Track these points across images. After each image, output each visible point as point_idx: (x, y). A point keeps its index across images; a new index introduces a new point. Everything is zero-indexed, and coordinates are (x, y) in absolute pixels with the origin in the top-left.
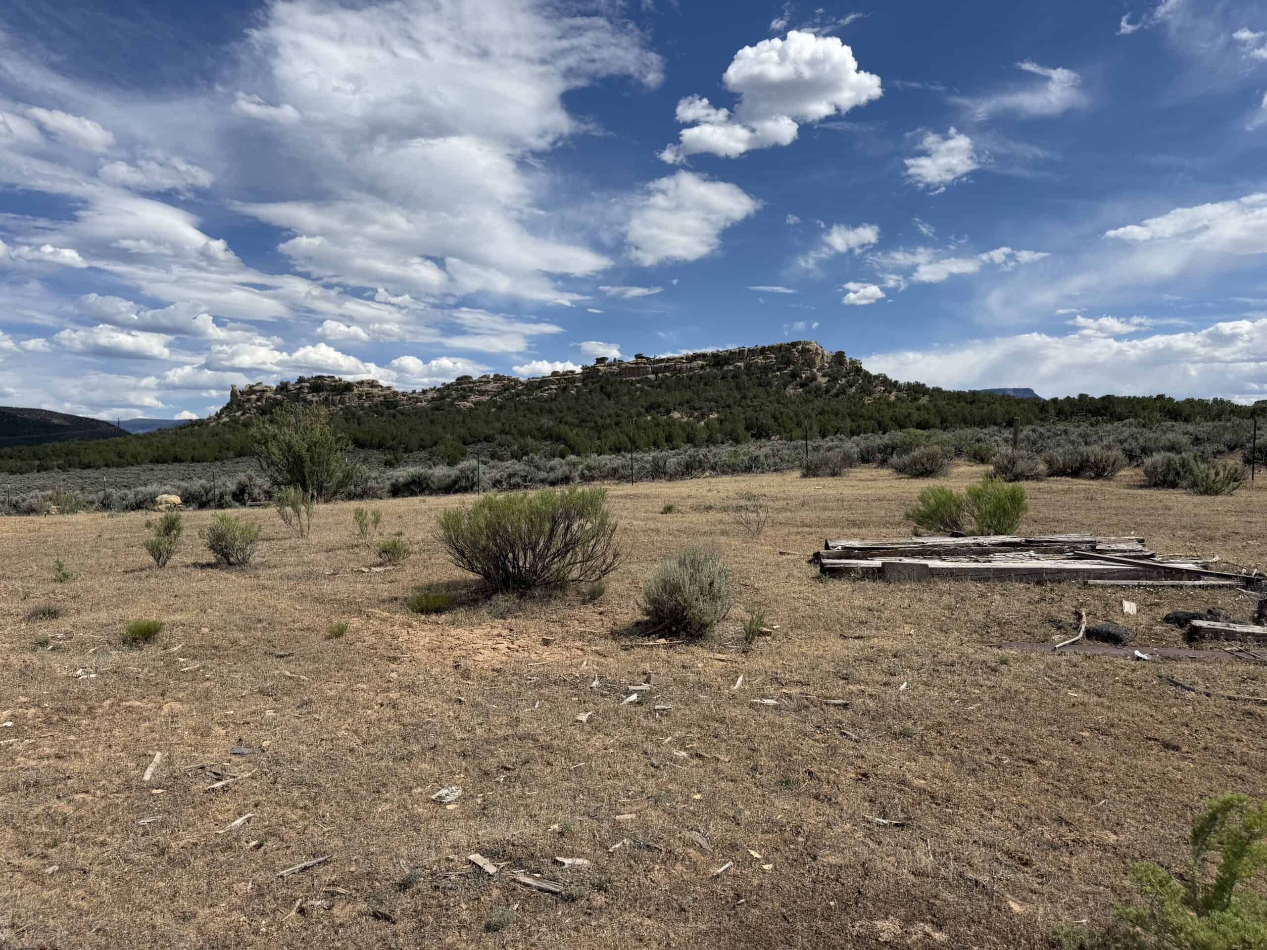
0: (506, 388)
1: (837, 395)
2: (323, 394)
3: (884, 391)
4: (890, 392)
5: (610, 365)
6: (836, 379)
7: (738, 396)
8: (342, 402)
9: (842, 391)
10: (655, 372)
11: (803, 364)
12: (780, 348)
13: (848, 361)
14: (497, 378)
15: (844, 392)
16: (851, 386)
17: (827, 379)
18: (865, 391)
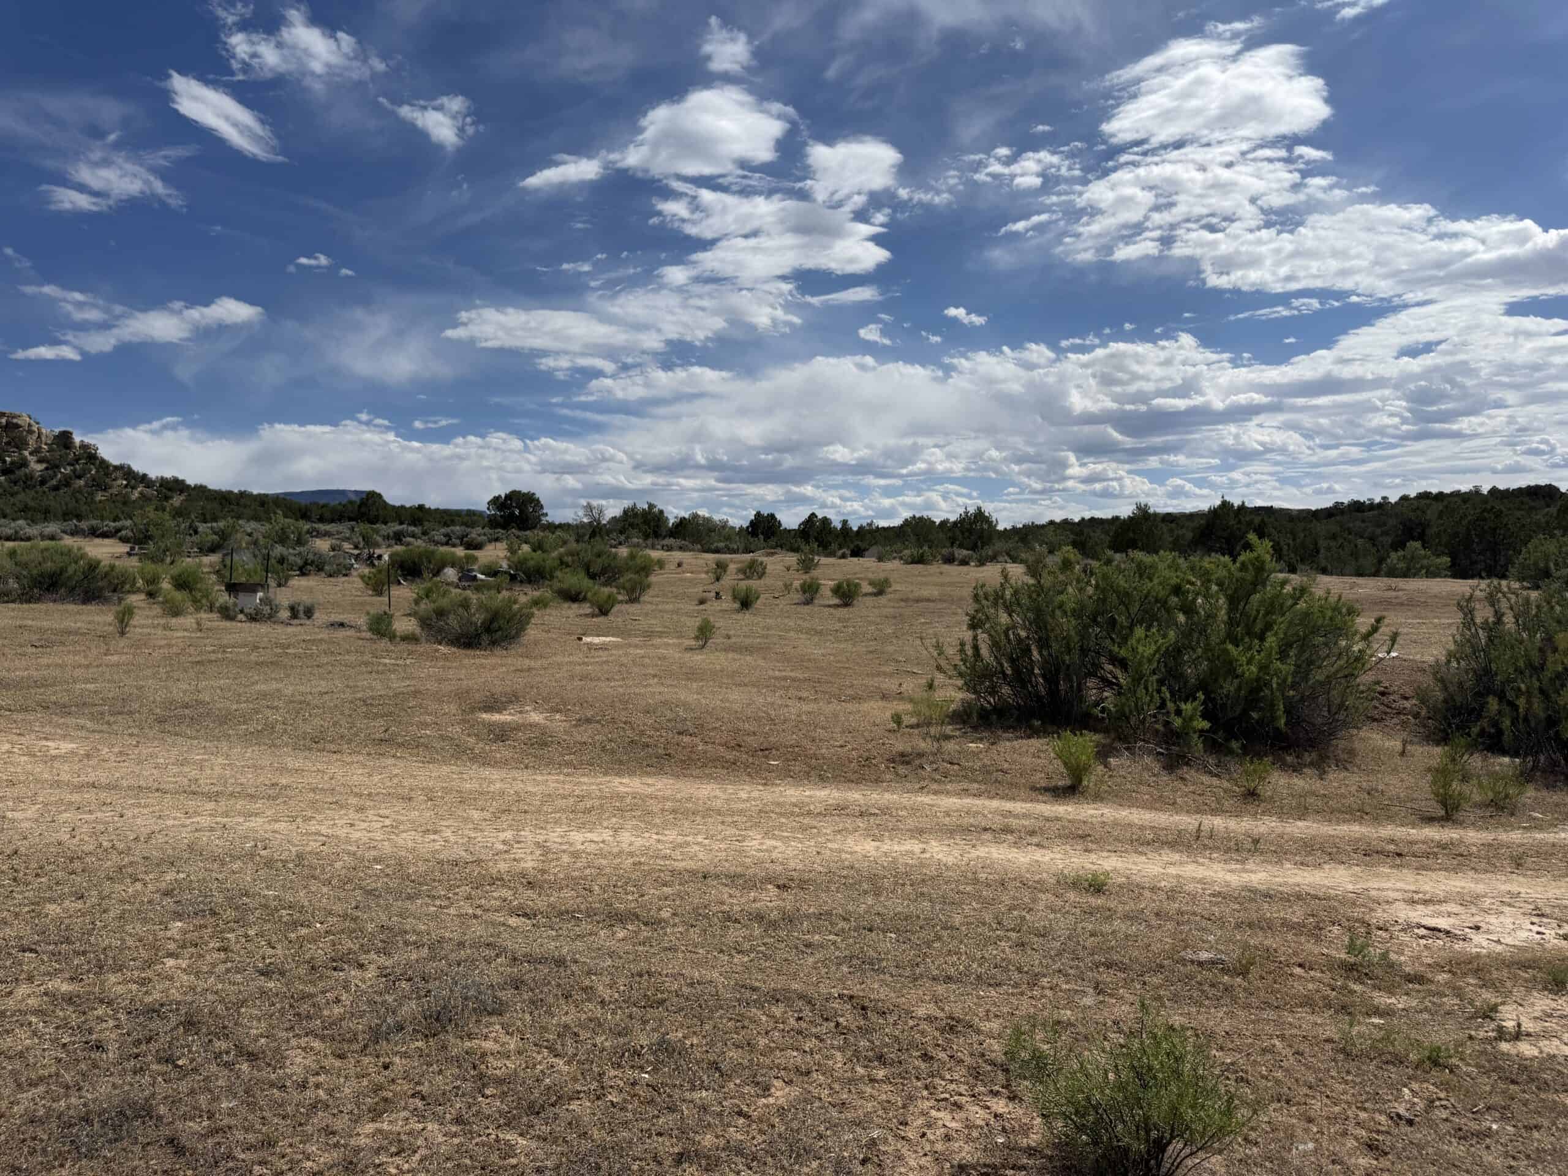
1: (56, 488)
4: (133, 488)
6: (58, 467)
9: (66, 482)
11: (8, 443)
16: (79, 477)
18: (99, 485)
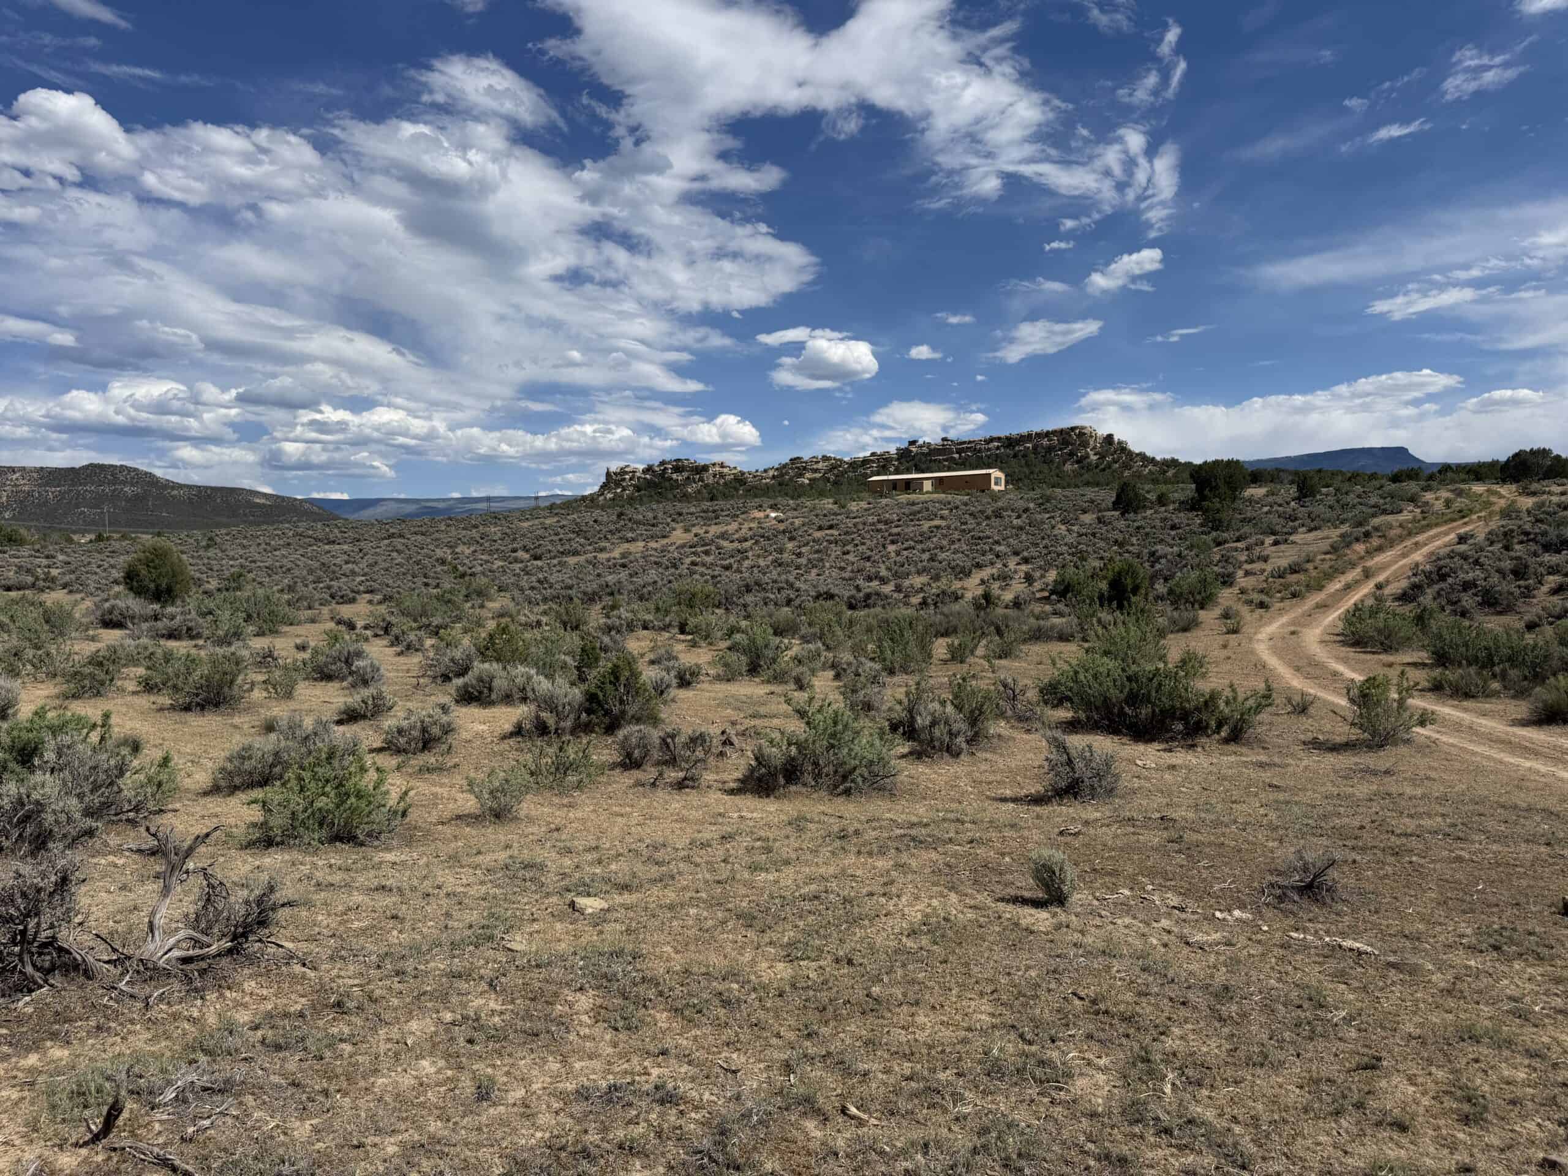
0: (833, 468)
2: (685, 474)
3: (1143, 466)
4: (1148, 467)
5: (921, 447)
6: (1105, 457)
7: (1027, 471)
8: (701, 480)
10: (959, 452)
11: (1079, 445)
12: (1062, 431)
13: (1116, 441)
14: (825, 458)
15: (1110, 467)
16: (1117, 462)
17: (1098, 456)
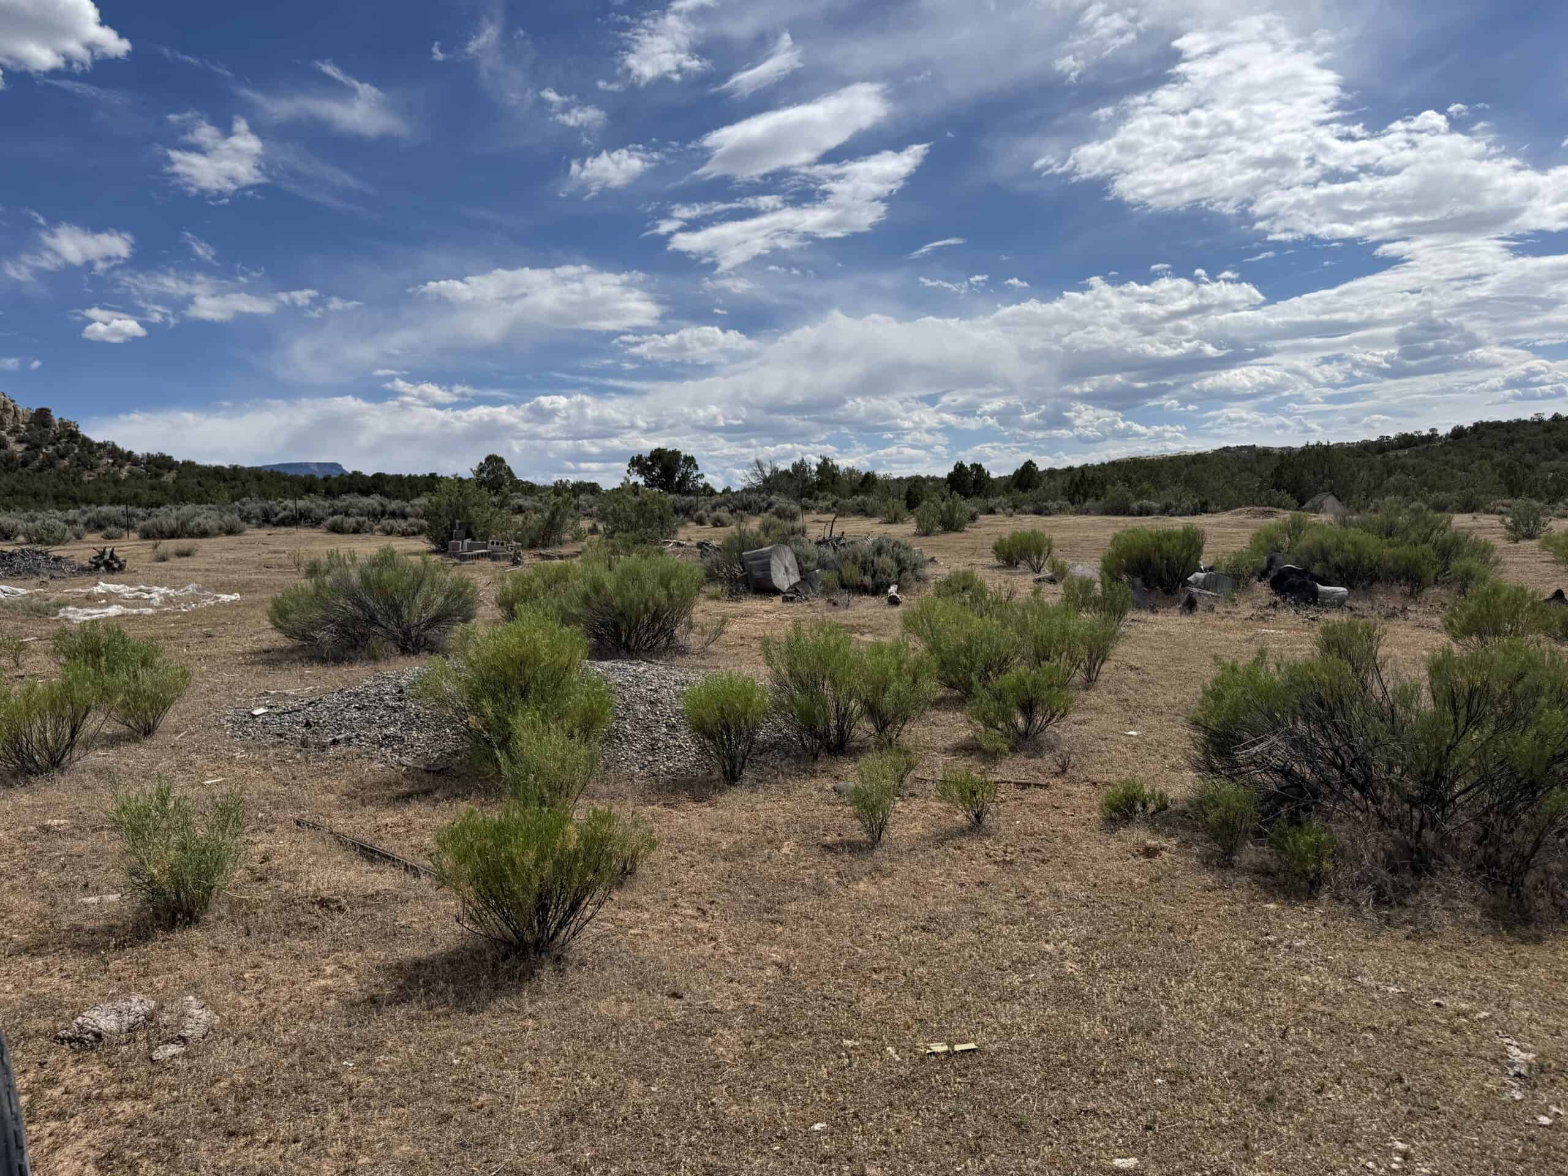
1: (40, 469)
3: (113, 465)
4: (121, 466)
6: (39, 447)
9: (49, 463)
13: (57, 422)
15: (52, 465)
16: (63, 457)
17: (24, 446)
18: (85, 464)
